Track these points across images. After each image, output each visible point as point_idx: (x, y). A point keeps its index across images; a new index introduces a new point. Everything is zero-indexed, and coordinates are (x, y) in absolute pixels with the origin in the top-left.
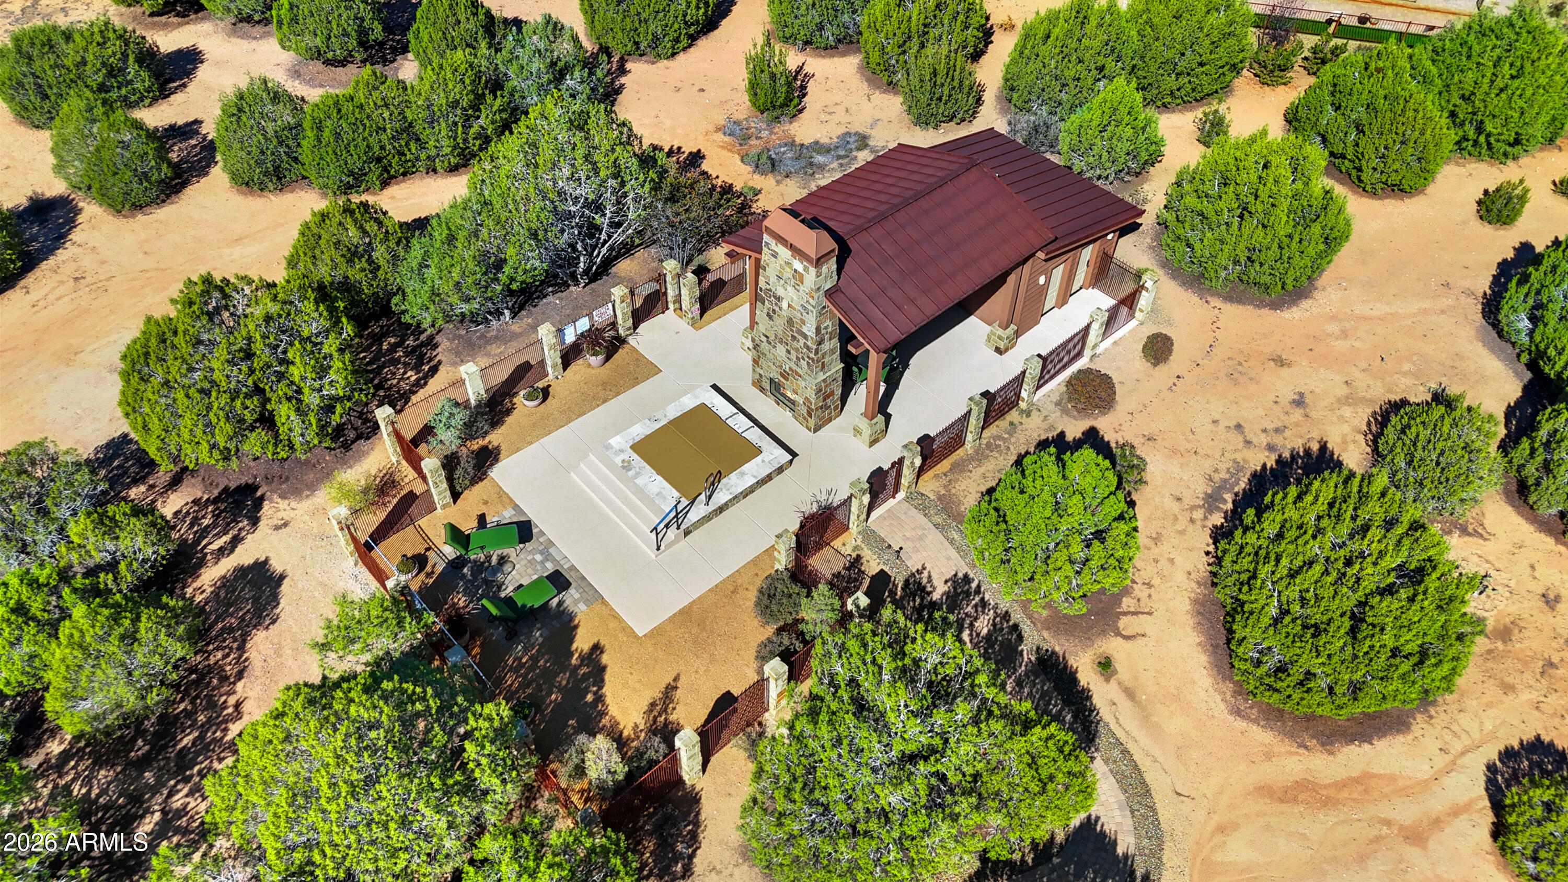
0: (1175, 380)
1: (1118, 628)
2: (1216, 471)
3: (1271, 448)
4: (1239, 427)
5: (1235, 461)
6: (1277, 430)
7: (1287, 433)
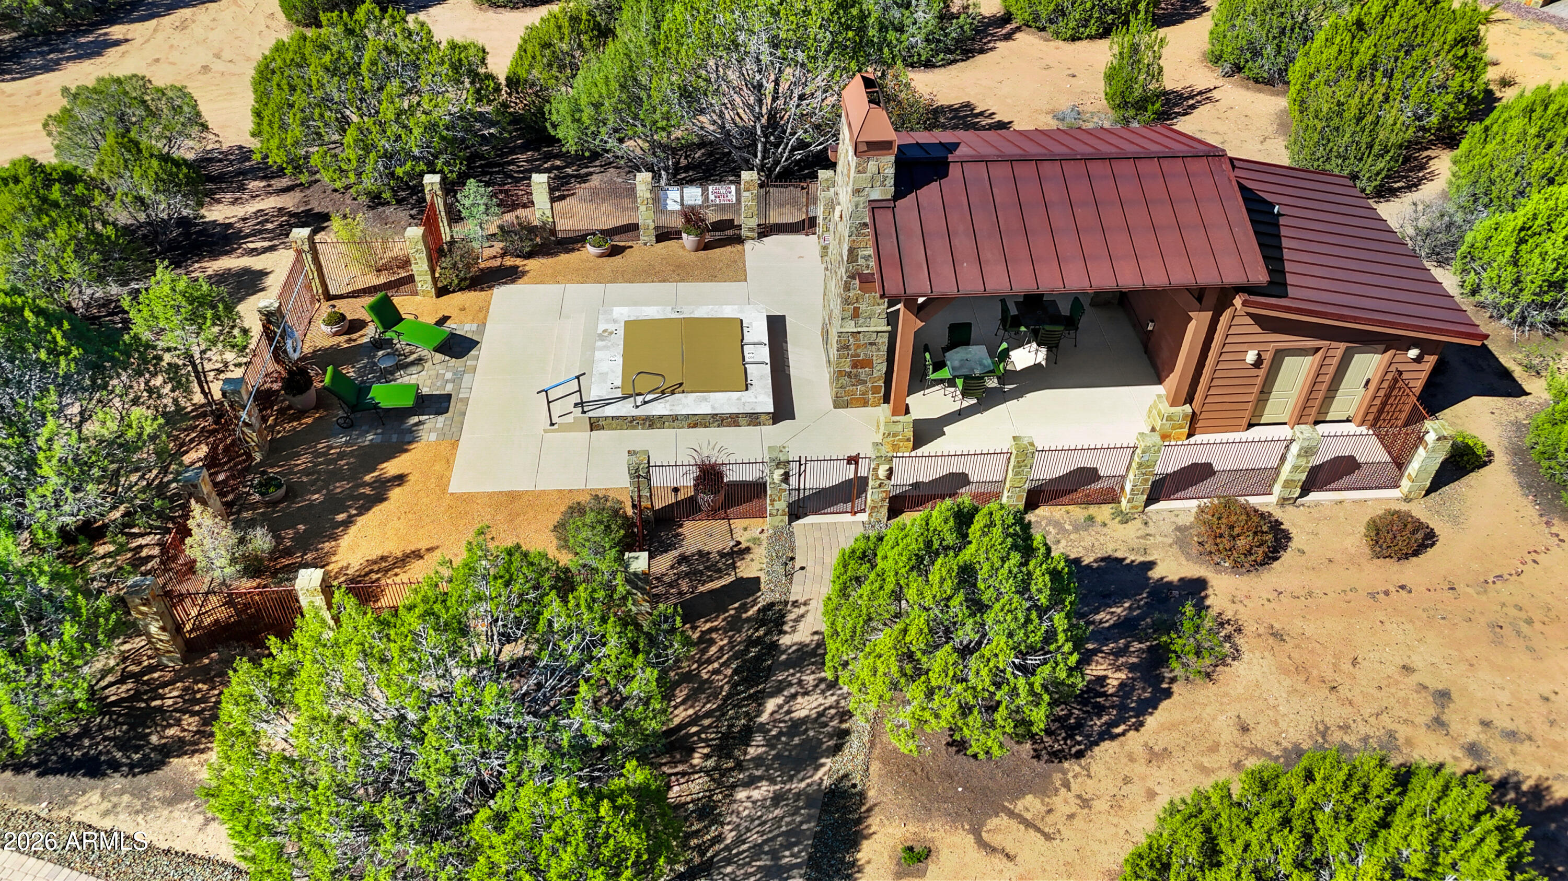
0: (1392, 589)
1: (982, 825)
2: (1345, 728)
3: (1473, 750)
4: (1443, 696)
5: (1391, 735)
6: (1511, 735)
7: (1526, 748)
